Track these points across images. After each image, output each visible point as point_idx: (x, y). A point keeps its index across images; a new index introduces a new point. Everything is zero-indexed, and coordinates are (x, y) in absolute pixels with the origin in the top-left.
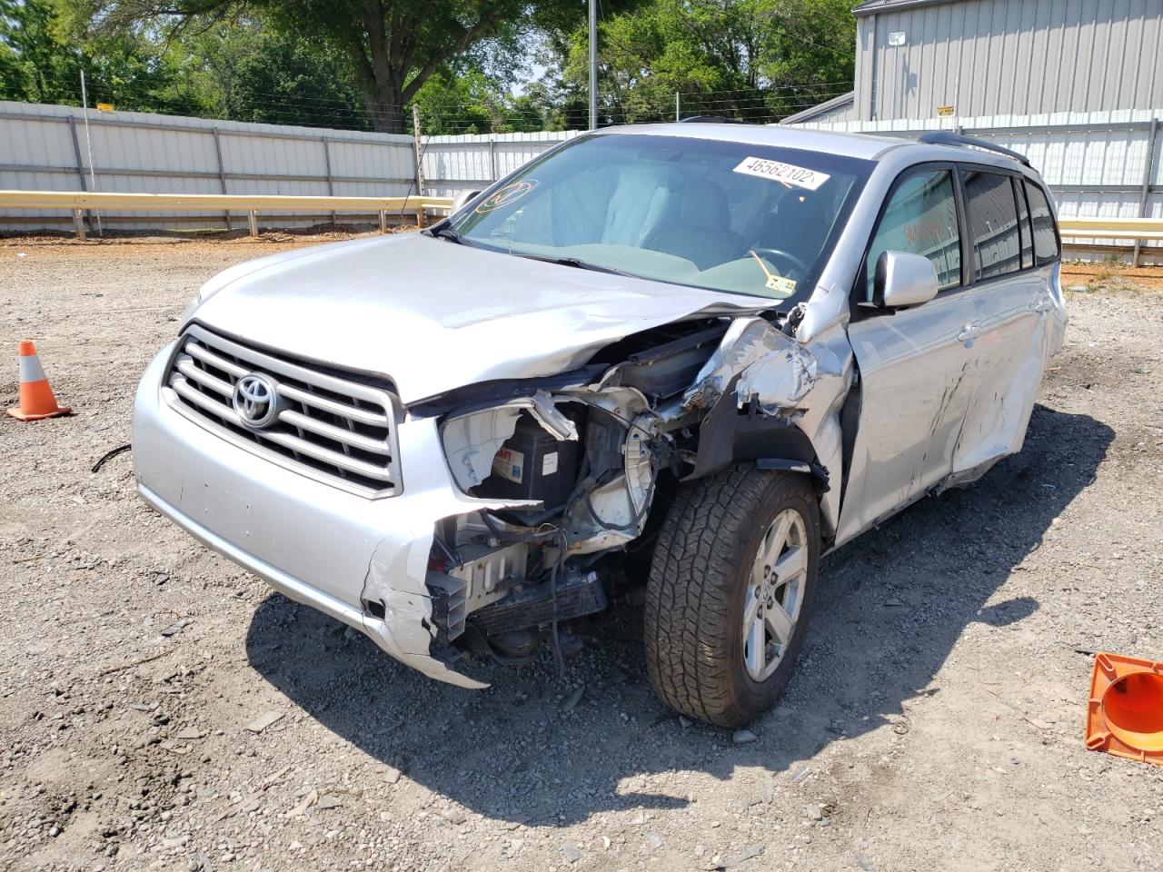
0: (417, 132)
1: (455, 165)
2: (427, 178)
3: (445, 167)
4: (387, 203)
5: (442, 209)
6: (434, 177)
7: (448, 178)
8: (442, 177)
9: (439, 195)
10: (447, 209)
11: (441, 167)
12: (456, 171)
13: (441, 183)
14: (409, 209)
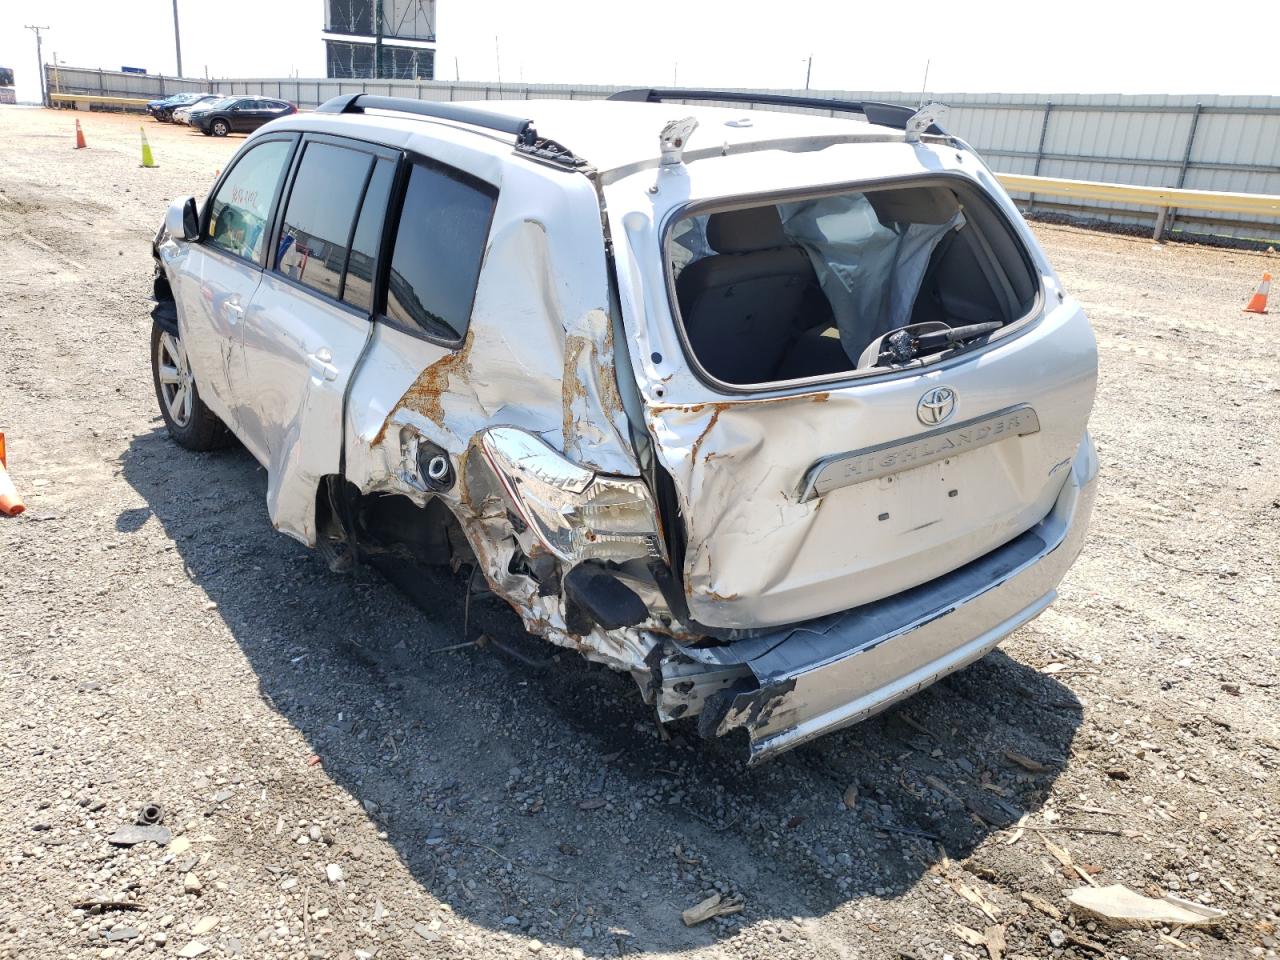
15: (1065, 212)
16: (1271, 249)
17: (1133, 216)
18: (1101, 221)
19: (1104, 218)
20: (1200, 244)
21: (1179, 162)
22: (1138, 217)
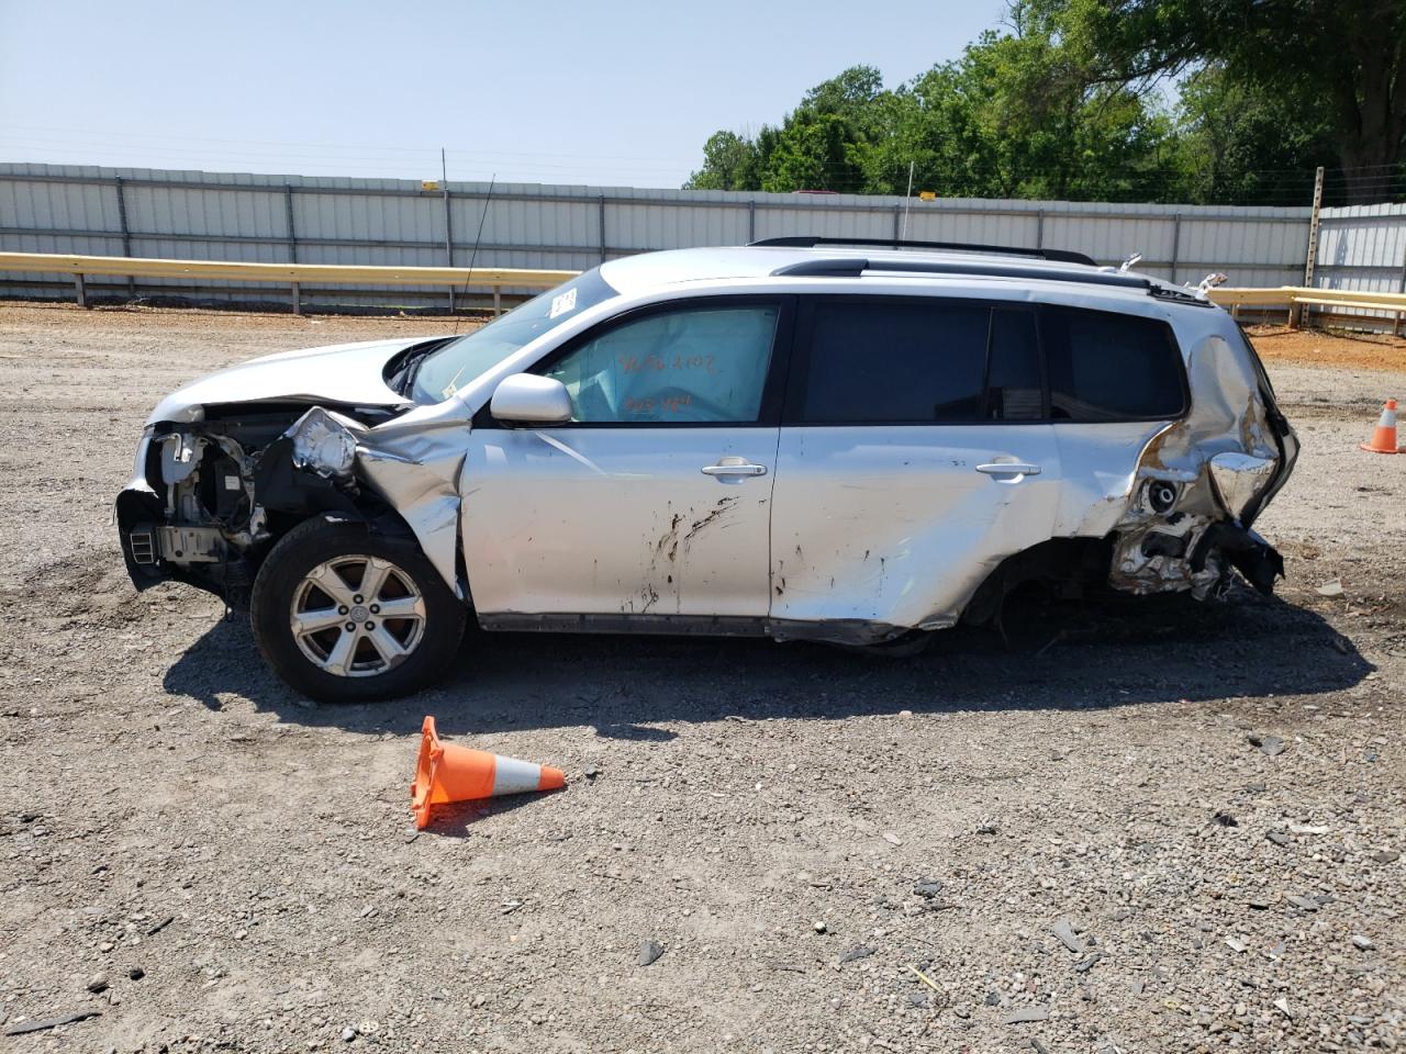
0: (1316, 202)
1: (1360, 247)
2: (1321, 263)
3: (1346, 249)
4: (1242, 295)
5: (1332, 306)
6: (1330, 262)
7: (1348, 263)
8: (1341, 262)
9: (1331, 287)
10: (1338, 306)
11: (1342, 248)
12: (1359, 254)
13: (1338, 270)
14: (1279, 303)
15: (177, 294)
16: (402, 313)
17: (257, 293)
18: (222, 301)
19: (225, 297)
20: (339, 314)
21: (283, 239)
22: (262, 294)
